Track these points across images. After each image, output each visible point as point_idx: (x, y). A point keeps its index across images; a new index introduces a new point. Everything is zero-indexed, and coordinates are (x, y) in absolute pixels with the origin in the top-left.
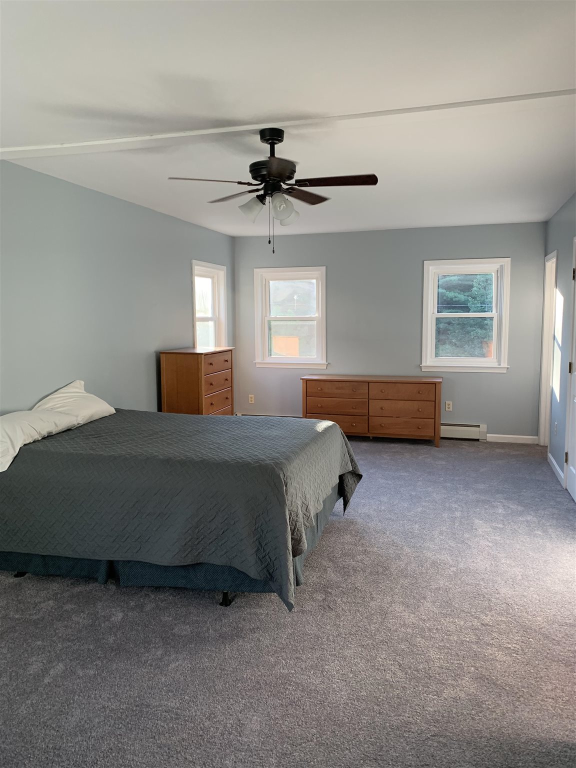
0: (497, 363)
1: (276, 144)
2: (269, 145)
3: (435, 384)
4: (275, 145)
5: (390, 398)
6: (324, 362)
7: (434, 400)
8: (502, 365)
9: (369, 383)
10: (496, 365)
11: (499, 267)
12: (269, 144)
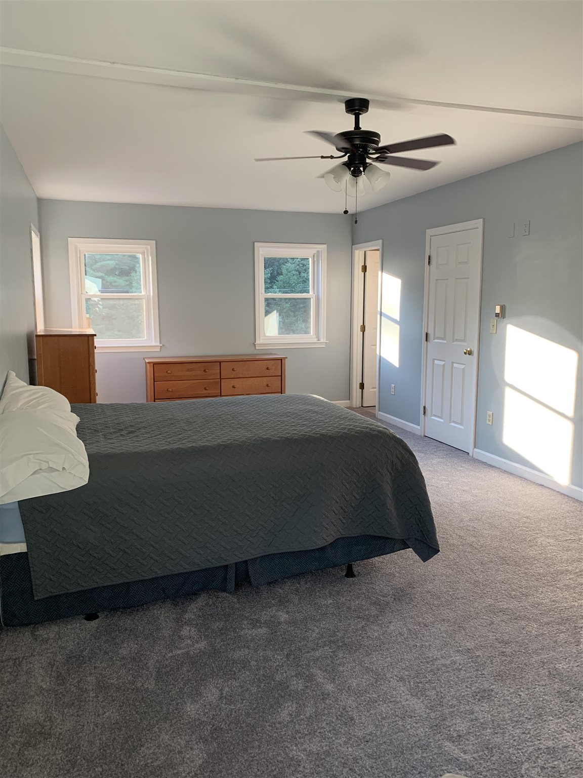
0: (316, 339)
1: (361, 114)
2: (354, 116)
3: (281, 360)
4: (360, 116)
5: (241, 376)
6: (158, 344)
7: (280, 375)
8: (322, 341)
9: (220, 362)
10: (315, 340)
11: (315, 252)
12: (354, 114)
